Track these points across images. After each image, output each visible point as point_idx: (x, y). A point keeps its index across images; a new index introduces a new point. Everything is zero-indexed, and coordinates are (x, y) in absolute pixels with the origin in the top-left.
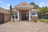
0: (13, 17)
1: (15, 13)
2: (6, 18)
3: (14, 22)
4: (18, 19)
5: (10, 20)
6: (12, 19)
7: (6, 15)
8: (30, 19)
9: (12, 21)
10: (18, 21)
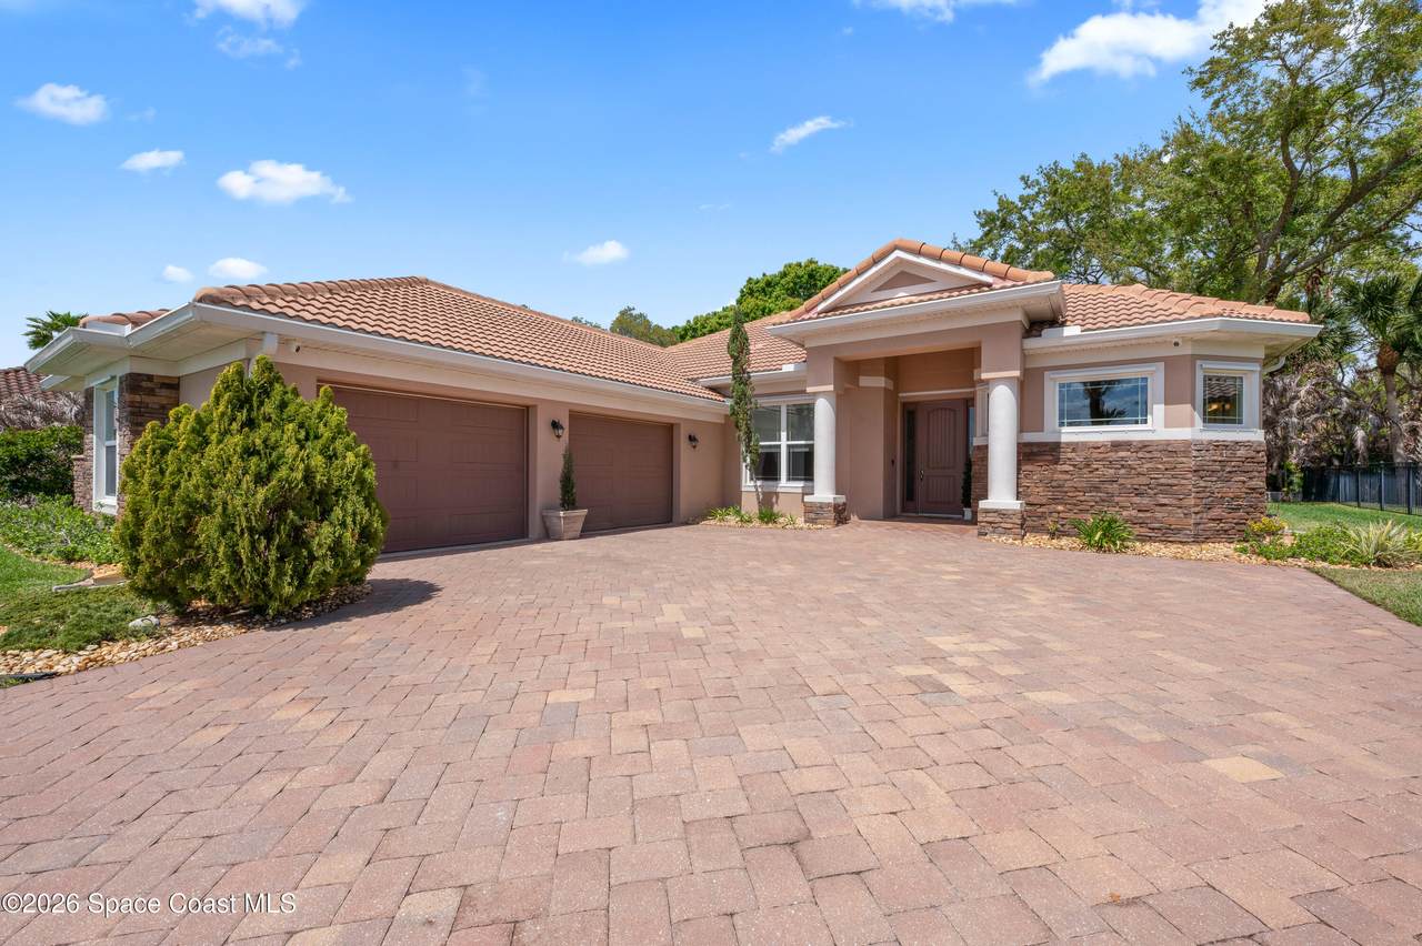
0: (767, 467)
1: (784, 405)
2: (693, 473)
3: (768, 516)
4: (824, 490)
5: (727, 499)
6: (749, 484)
7: (692, 439)
8: (1001, 495)
9: (750, 505)
10: (813, 513)
